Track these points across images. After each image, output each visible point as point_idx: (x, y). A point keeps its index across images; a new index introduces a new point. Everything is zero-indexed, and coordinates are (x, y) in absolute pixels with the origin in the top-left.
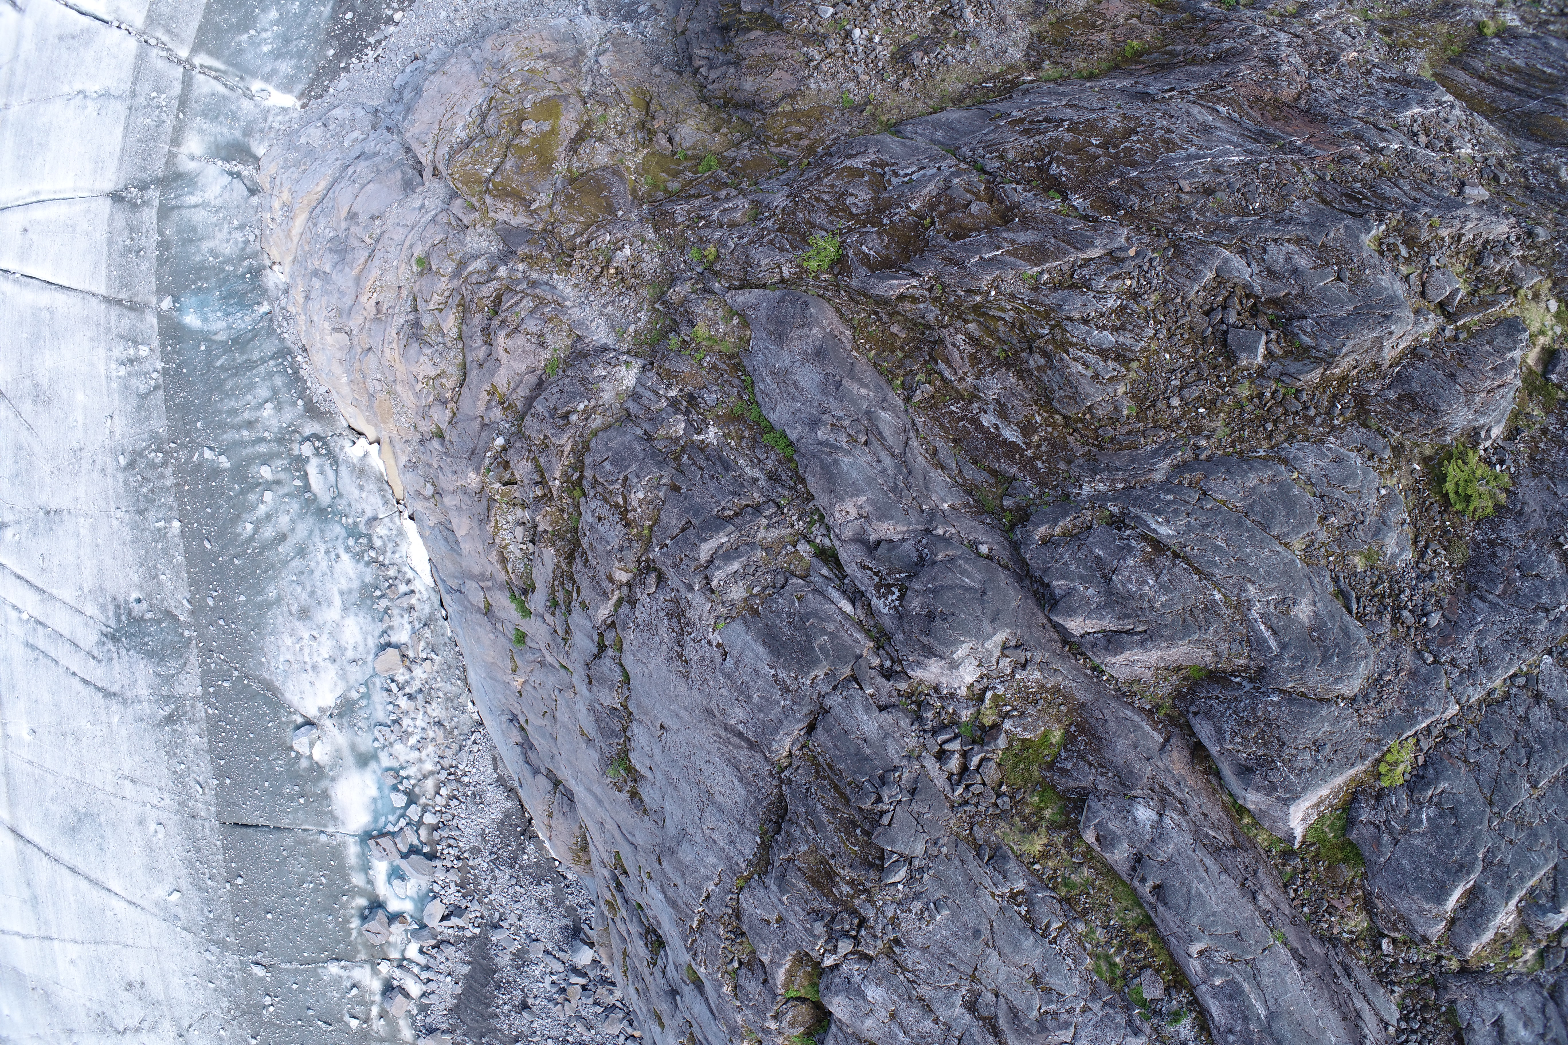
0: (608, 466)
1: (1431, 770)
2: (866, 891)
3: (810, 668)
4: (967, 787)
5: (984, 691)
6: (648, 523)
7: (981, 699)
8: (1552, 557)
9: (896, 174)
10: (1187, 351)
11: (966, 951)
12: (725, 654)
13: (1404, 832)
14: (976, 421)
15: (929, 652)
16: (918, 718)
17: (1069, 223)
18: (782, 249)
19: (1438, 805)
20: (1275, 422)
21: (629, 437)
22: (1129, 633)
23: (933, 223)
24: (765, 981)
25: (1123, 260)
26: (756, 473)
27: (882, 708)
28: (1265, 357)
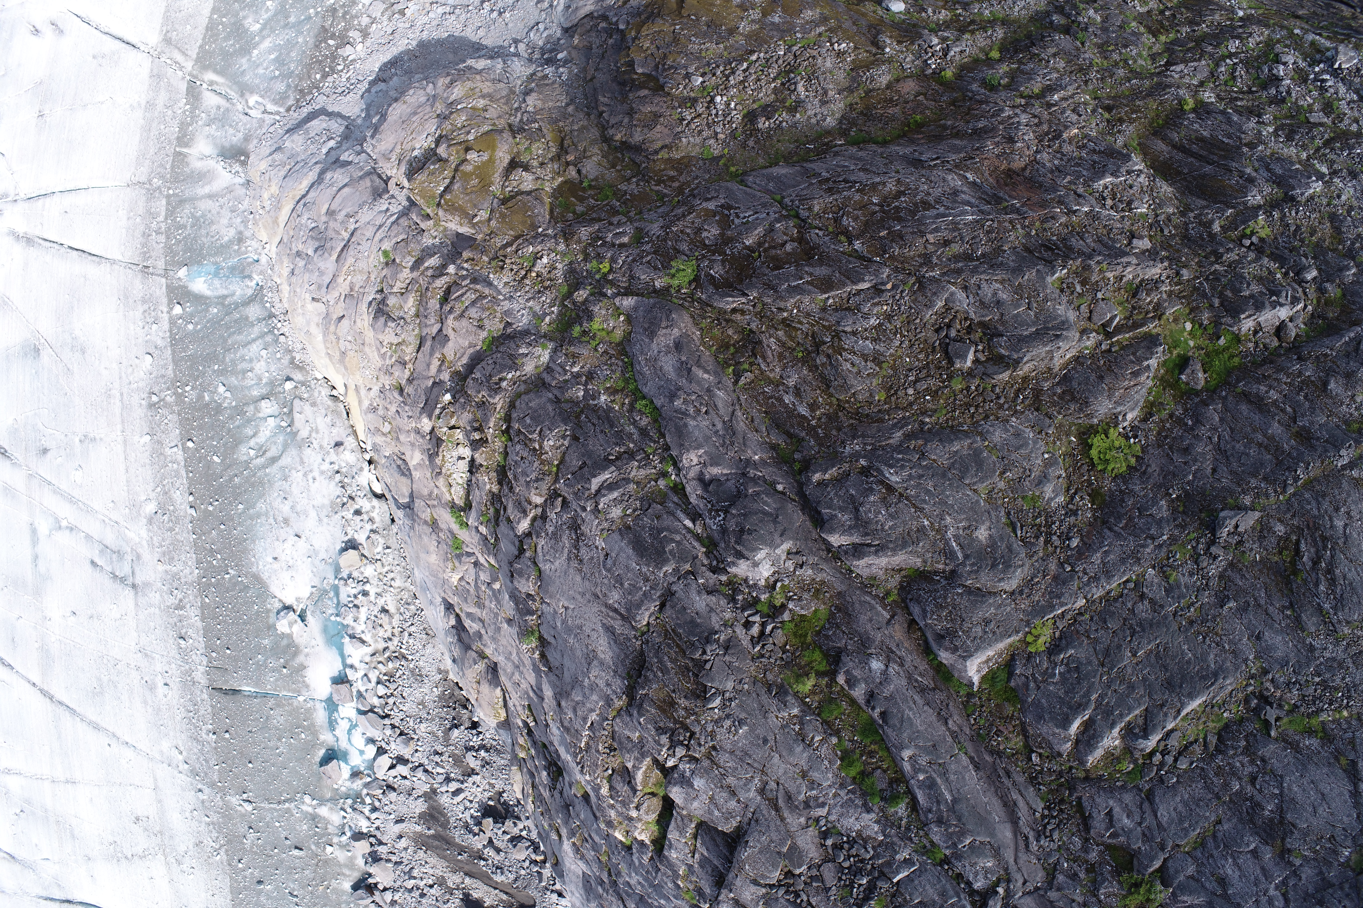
0: (528, 421)
1: (1064, 642)
2: (695, 714)
3: (663, 565)
4: (764, 645)
5: (776, 582)
6: (556, 463)
7: (774, 587)
8: (1163, 502)
9: (738, 217)
10: (921, 356)
11: (759, 754)
12: (607, 555)
13: (1043, 681)
14: (780, 400)
15: (740, 555)
16: (733, 600)
17: (850, 262)
18: (656, 268)
19: (1067, 665)
20: (977, 407)
21: (544, 399)
22: (869, 545)
23: (760, 256)
24: (629, 782)
25: (883, 291)
26: (631, 429)
27: (709, 593)
28: (973, 362)
